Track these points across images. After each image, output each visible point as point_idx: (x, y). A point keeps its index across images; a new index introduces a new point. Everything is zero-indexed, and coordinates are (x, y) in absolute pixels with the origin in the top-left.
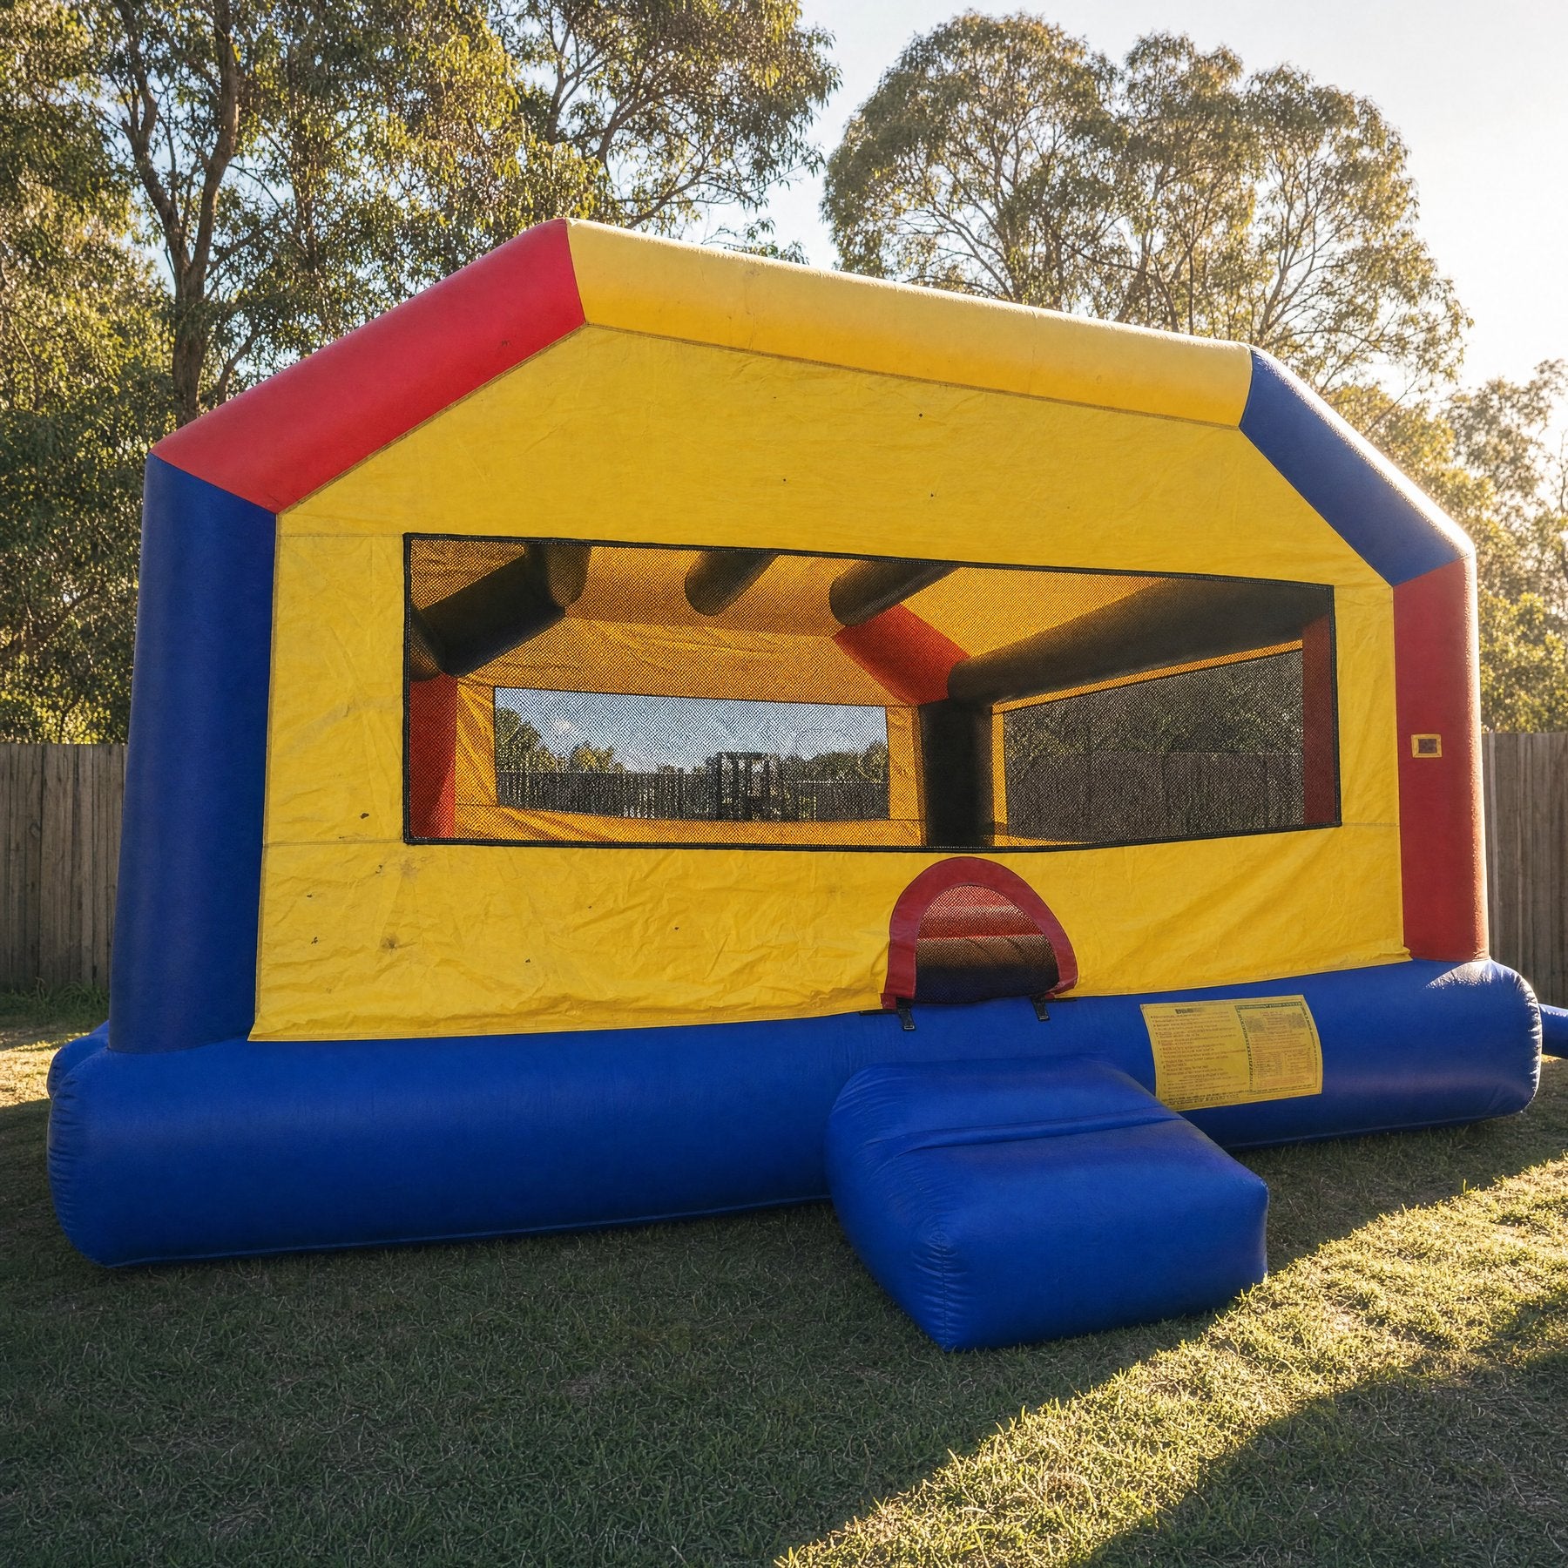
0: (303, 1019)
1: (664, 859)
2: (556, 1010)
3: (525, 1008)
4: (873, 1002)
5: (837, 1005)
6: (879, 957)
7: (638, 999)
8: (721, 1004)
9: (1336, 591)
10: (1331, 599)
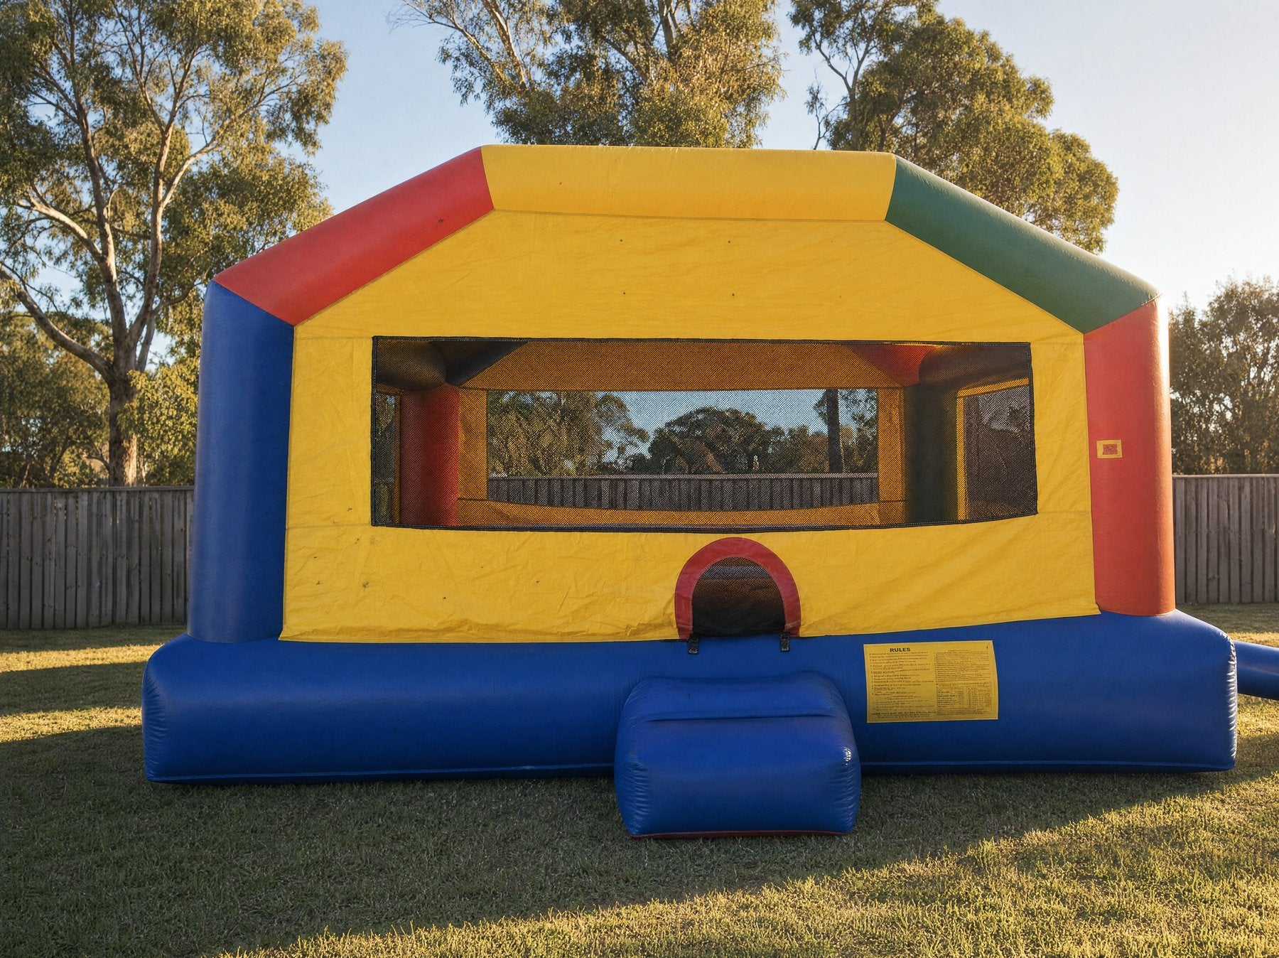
0: (309, 629)
1: (530, 536)
2: (461, 629)
3: (443, 627)
4: (672, 633)
5: (647, 635)
6: (669, 603)
7: (511, 624)
8: (566, 631)
9: (1032, 346)
10: (1029, 350)
